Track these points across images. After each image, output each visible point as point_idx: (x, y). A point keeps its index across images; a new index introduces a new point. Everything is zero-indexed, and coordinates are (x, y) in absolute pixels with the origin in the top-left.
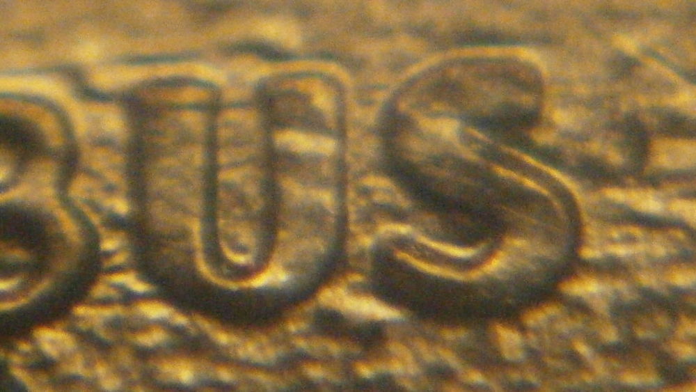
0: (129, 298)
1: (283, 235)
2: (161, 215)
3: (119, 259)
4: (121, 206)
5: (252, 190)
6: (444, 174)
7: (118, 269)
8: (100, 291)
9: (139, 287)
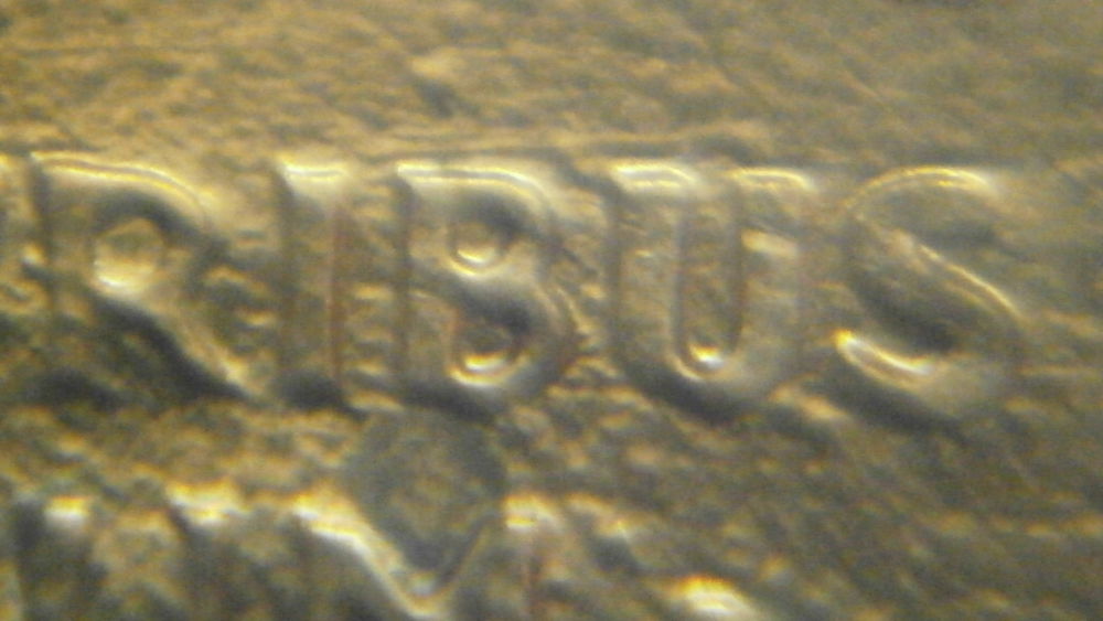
0: (600, 382)
1: (746, 332)
2: (634, 304)
3: (593, 342)
4: (595, 292)
5: (720, 286)
6: (896, 284)
7: (591, 354)
8: (574, 373)
9: (611, 373)
